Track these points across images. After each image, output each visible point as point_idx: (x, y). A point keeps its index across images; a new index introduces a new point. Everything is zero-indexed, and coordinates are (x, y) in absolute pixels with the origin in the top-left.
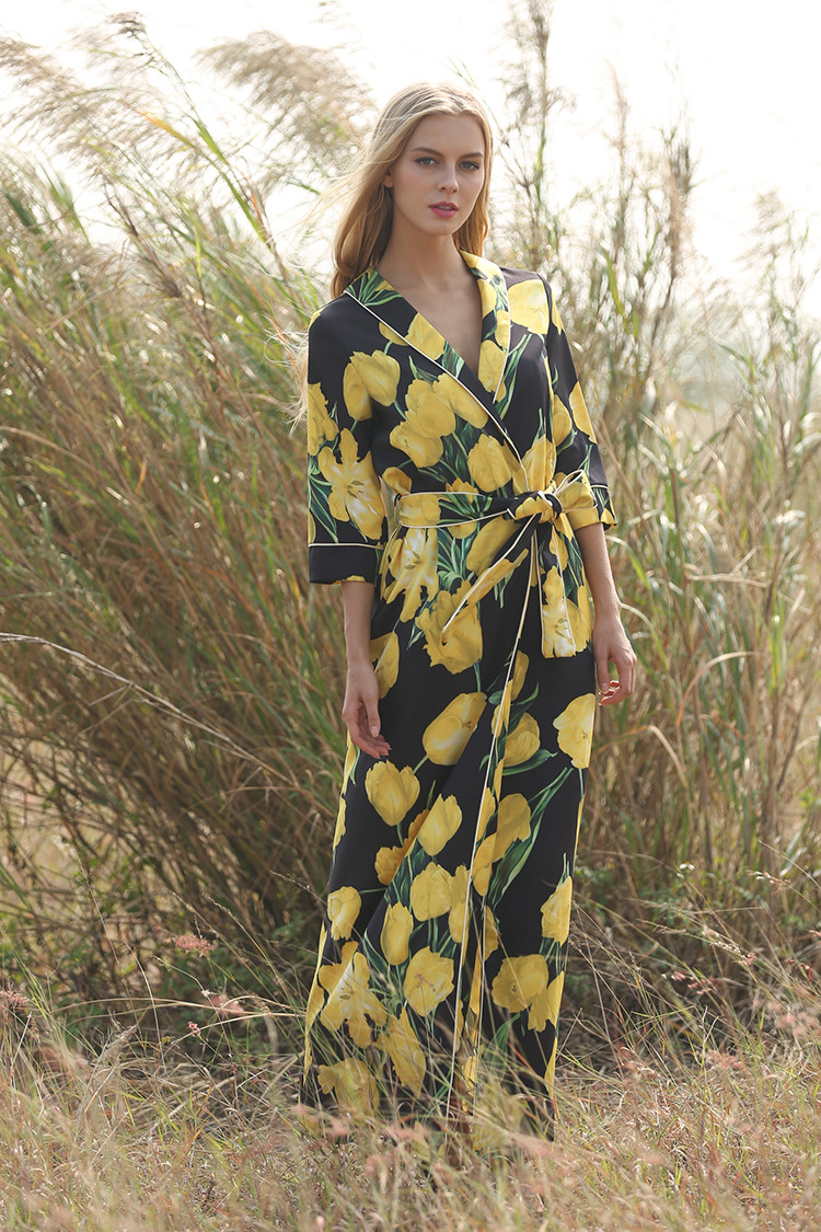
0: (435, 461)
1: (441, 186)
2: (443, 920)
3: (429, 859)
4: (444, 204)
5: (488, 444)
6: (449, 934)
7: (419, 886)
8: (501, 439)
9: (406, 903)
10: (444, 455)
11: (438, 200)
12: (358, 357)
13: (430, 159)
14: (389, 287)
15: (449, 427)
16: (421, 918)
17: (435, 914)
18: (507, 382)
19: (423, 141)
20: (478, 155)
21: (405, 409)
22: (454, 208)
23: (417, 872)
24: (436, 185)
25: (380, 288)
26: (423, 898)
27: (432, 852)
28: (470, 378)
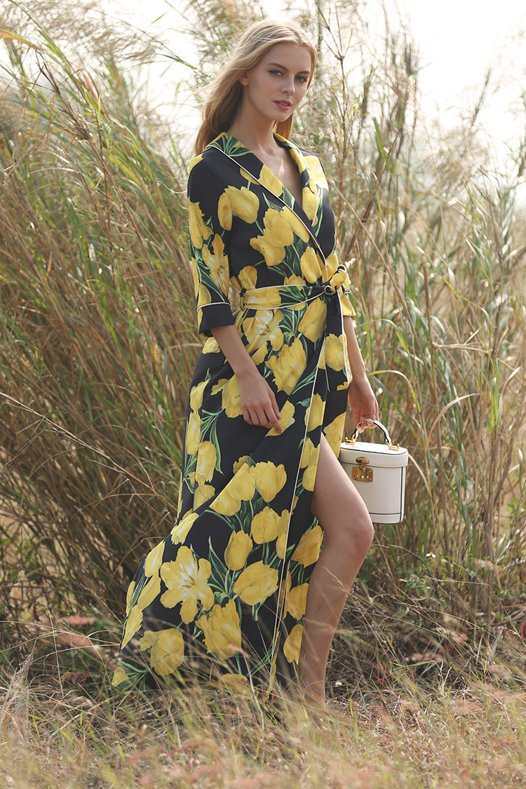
0: (279, 262)
1: (284, 90)
2: (273, 545)
3: (265, 504)
4: (284, 102)
5: (311, 251)
6: (276, 553)
7: (257, 522)
8: (316, 249)
9: (248, 531)
10: (285, 258)
11: (280, 98)
12: (231, 189)
13: (279, 72)
14: (243, 146)
15: (290, 241)
16: (259, 542)
17: (268, 540)
18: (318, 214)
19: (275, 59)
20: (307, 73)
21: (263, 227)
22: (289, 105)
23: (257, 512)
24: (280, 89)
25: (237, 145)
26: (260, 529)
27: (267, 500)
28: (298, 210)
